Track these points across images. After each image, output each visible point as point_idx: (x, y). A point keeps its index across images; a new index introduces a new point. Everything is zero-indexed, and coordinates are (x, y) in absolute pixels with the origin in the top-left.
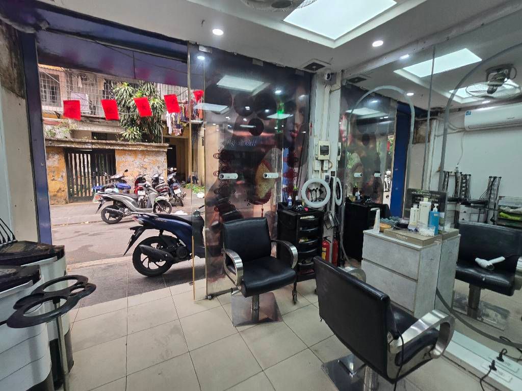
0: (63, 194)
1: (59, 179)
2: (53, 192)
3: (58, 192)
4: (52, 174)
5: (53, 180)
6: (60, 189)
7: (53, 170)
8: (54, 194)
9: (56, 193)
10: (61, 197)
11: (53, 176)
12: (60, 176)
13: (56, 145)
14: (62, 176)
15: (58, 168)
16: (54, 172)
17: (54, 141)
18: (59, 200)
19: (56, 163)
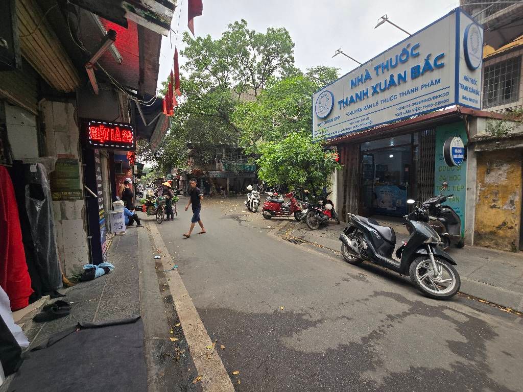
0: (509, 233)
1: (505, 207)
2: (489, 226)
3: (499, 227)
4: (493, 197)
5: (494, 207)
6: (504, 223)
7: (496, 190)
8: (491, 229)
9: (494, 229)
10: (503, 238)
11: (494, 201)
12: (508, 202)
13: (509, 146)
14: (512, 202)
15: (506, 186)
16: (496, 194)
17: (504, 139)
18: (500, 241)
19: (503, 178)
